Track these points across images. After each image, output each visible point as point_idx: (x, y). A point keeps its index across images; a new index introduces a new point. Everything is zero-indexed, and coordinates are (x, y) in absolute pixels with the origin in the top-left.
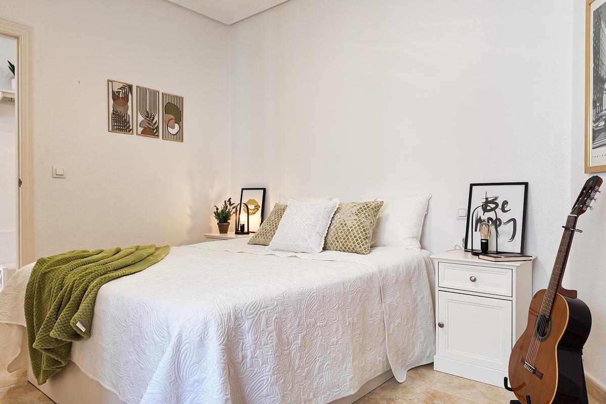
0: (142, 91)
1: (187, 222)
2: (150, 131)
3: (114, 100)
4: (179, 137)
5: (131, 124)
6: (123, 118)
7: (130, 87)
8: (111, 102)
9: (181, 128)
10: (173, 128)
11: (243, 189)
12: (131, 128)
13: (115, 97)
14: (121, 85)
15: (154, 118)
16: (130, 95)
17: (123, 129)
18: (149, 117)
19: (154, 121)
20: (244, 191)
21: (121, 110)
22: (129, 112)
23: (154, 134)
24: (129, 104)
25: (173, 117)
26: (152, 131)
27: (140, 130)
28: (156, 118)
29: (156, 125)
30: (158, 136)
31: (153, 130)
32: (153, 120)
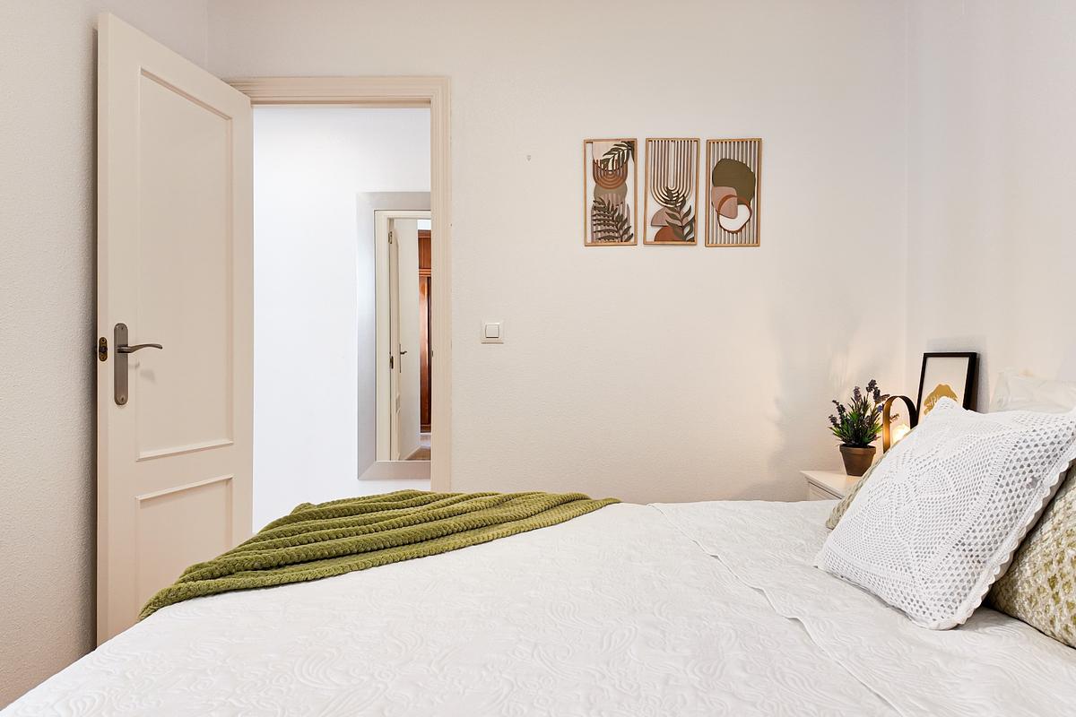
0: (660, 146)
1: (769, 438)
2: (675, 230)
3: (596, 179)
4: (749, 236)
5: (632, 223)
6: (615, 213)
7: (631, 145)
8: (592, 184)
9: (755, 214)
10: (733, 216)
11: (926, 356)
12: (632, 231)
13: (600, 170)
14: (611, 146)
15: (684, 202)
16: (630, 163)
17: (613, 238)
18: (673, 201)
19: (685, 210)
20: (930, 360)
21: (610, 196)
22: (629, 200)
23: (683, 238)
24: (629, 182)
25: (733, 191)
26: (679, 230)
27: (652, 232)
28: (690, 202)
29: (690, 218)
30: (693, 240)
31: (683, 228)
32: (682, 207)
